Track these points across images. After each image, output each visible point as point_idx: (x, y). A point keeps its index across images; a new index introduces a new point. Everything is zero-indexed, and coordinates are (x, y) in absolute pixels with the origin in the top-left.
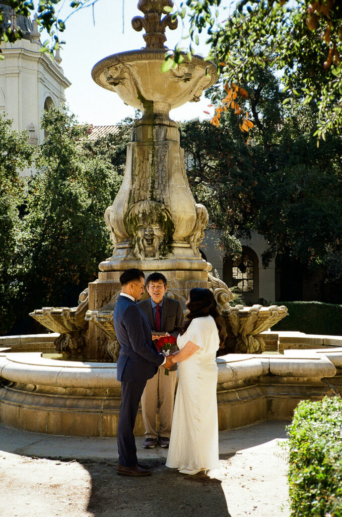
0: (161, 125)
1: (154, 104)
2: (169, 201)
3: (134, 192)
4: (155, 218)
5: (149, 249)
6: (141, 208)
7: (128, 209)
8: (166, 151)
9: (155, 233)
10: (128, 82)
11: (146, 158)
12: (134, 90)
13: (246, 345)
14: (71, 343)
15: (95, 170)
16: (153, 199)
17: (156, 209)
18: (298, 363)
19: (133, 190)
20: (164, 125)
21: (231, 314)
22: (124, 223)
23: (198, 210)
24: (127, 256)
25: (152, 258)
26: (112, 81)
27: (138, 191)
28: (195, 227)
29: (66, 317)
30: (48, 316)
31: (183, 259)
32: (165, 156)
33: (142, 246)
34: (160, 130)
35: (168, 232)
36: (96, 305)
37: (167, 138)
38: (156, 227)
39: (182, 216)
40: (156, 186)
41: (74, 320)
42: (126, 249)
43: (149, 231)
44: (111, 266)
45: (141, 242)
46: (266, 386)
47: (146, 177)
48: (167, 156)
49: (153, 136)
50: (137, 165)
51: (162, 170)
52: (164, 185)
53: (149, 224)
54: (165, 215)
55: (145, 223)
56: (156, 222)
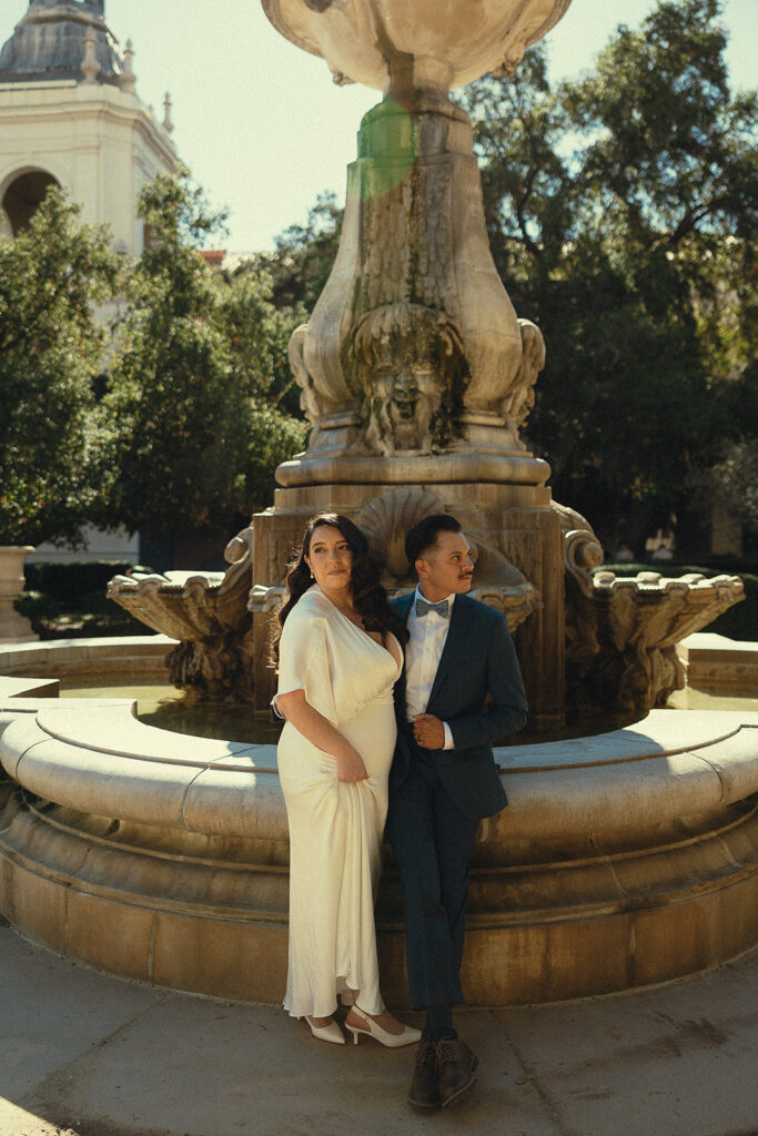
0: (431, 113)
1: (416, 64)
2: (457, 305)
3: (367, 284)
4: (423, 347)
5: (405, 428)
8: (448, 181)
9: (422, 387)
11: (397, 196)
12: (368, 22)
13: (646, 674)
14: (206, 664)
16: (414, 298)
17: (427, 325)
19: (365, 278)
20: (440, 114)
21: (617, 596)
22: (342, 362)
23: (526, 331)
24: (349, 446)
25: (411, 452)
27: (377, 282)
28: (518, 374)
29: (195, 600)
30: (151, 598)
31: (491, 454)
32: (443, 190)
33: (387, 420)
34: (431, 127)
35: (454, 385)
36: (272, 571)
37: (448, 147)
39: (491, 343)
40: (422, 268)
41: (214, 607)
42: (345, 431)
43: (406, 381)
44: (309, 473)
45: (384, 411)
47: (395, 243)
48: (449, 192)
49: (413, 143)
50: (374, 214)
51: (438, 227)
52: (444, 266)
53: (407, 364)
54: (448, 339)
55: (398, 361)
56: (424, 358)
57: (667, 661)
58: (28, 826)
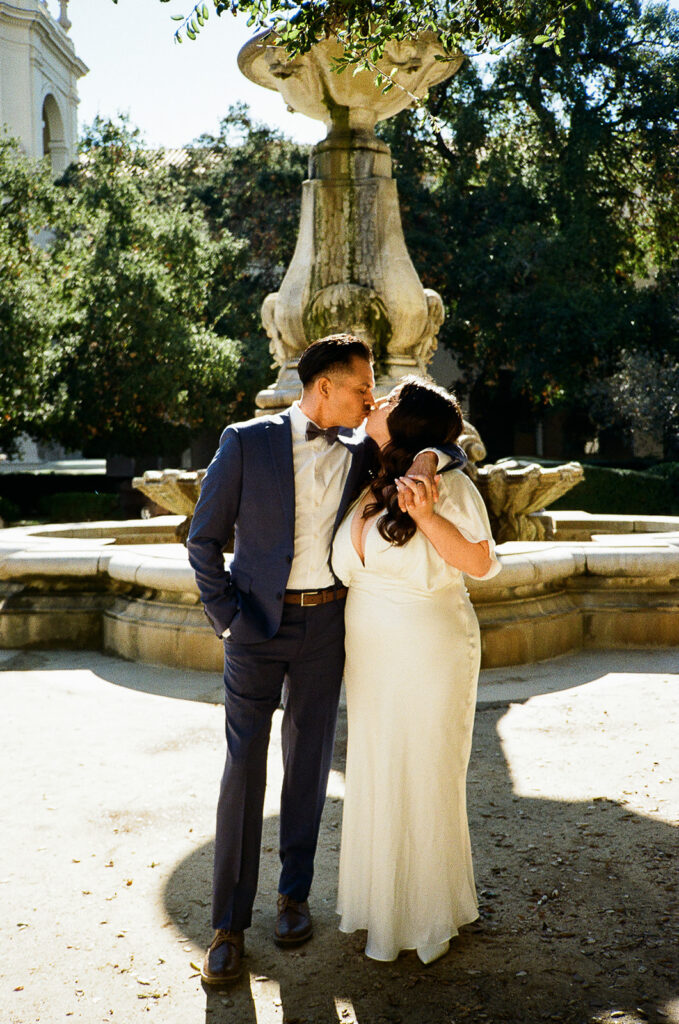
0: (364, 149)
1: (351, 113)
2: (382, 284)
3: (320, 270)
4: (360, 314)
6: (335, 296)
7: (310, 299)
8: (374, 196)
10: (307, 73)
11: (339, 208)
12: (317, 87)
13: (515, 531)
15: (175, 231)
16: (353, 280)
17: (363, 299)
18: (634, 555)
19: (317, 266)
20: (369, 150)
21: (493, 478)
22: (303, 323)
23: (431, 300)
26: (279, 70)
27: (326, 268)
28: (425, 330)
30: (171, 487)
32: (372, 204)
34: (362, 159)
35: (381, 339)
37: (374, 172)
38: (360, 330)
39: (406, 310)
40: (358, 259)
44: (282, 400)
46: (579, 594)
47: (339, 242)
48: (376, 205)
49: (350, 170)
50: (323, 220)
51: (368, 230)
52: (373, 257)
53: (348, 326)
54: (376, 308)
55: (342, 323)
56: (361, 321)
57: (530, 523)
58: (142, 608)
